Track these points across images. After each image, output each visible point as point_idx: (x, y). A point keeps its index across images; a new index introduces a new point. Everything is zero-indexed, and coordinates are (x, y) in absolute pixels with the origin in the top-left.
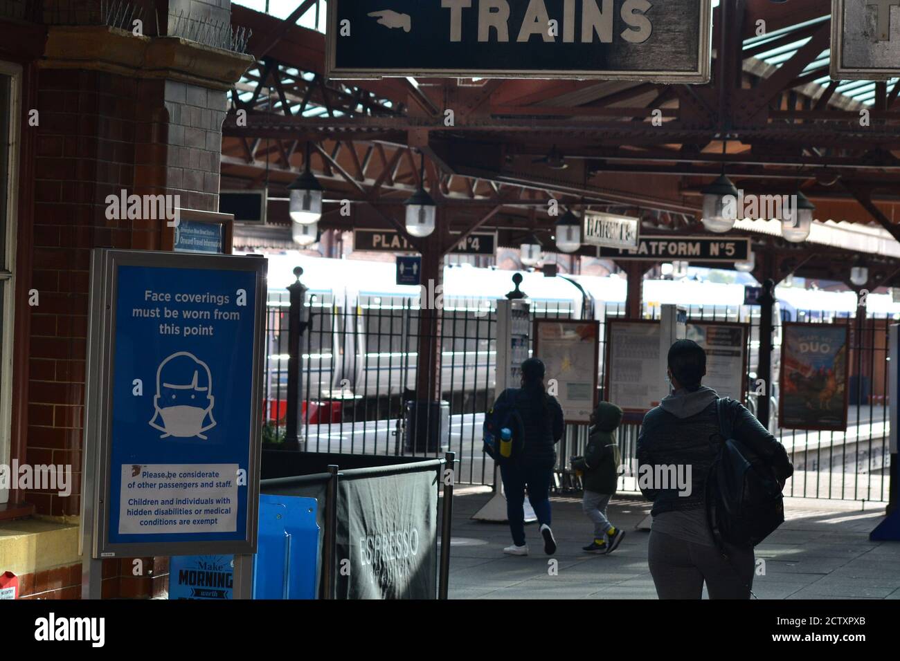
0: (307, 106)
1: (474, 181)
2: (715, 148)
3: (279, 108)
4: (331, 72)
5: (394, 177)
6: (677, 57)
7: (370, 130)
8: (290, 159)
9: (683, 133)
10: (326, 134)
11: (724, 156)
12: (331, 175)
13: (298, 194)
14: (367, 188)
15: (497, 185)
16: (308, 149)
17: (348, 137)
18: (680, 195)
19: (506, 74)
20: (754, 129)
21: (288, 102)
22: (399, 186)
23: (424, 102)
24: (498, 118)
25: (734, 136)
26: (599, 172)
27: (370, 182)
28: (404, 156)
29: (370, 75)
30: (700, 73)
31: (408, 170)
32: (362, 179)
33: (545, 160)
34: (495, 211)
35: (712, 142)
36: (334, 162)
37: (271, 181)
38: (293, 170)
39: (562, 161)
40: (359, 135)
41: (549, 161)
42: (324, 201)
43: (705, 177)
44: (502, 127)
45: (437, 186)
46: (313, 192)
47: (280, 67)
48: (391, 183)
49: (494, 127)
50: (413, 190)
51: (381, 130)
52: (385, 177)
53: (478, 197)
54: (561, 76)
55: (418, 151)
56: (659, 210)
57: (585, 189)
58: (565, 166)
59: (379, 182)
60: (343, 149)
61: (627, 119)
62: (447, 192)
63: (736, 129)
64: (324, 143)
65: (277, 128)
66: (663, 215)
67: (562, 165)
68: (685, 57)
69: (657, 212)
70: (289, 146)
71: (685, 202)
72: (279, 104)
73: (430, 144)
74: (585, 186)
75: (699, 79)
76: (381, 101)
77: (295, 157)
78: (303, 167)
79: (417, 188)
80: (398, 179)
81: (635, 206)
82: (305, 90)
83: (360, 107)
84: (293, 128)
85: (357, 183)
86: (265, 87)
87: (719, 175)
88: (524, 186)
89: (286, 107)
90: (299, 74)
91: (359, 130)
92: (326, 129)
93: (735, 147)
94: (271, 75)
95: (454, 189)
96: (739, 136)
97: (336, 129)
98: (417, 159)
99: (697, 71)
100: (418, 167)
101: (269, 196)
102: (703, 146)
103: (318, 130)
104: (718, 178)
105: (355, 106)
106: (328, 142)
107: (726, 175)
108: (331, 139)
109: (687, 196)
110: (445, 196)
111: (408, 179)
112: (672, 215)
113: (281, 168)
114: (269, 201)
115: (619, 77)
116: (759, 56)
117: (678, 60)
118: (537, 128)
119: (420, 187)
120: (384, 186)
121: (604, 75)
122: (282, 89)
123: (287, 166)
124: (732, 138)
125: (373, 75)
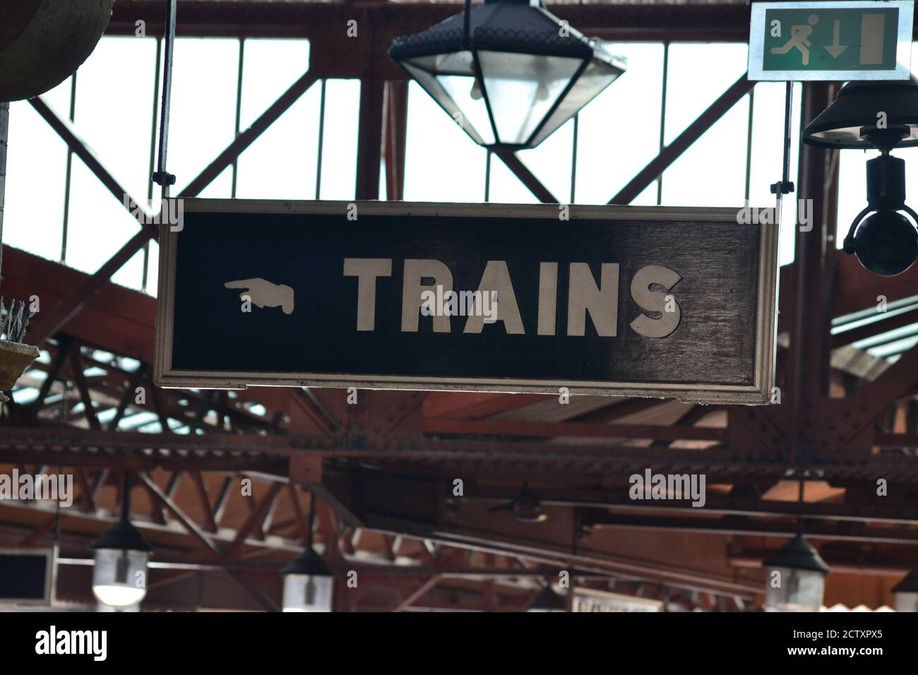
0: (128, 411)
1: (394, 538)
2: (785, 492)
3: (79, 416)
4: (164, 376)
5: (266, 526)
6: (721, 362)
7: (227, 454)
8: (96, 497)
9: (733, 468)
10: (157, 460)
11: (800, 506)
12: (161, 521)
13: (107, 558)
14: (222, 544)
15: (434, 544)
16: (125, 482)
17: (194, 465)
18: (729, 566)
19: (446, 384)
20: (849, 463)
21: (94, 404)
22: (275, 542)
23: (317, 410)
24: (435, 439)
25: (817, 475)
26: (598, 527)
27: (228, 535)
28: (284, 492)
29: (227, 382)
30: (757, 387)
31: (290, 515)
32: (213, 528)
33: (510, 507)
34: (430, 584)
35: (781, 483)
36: (169, 501)
37: (64, 532)
38: (101, 514)
39: (538, 509)
40: (211, 463)
41: (517, 508)
42: (152, 565)
43: (769, 538)
44: (440, 454)
45: (335, 543)
46: (132, 554)
47: (83, 350)
48: (261, 537)
49: (428, 453)
50: (297, 548)
51: (245, 454)
52: (252, 527)
53: (403, 561)
54: (534, 389)
55: (305, 489)
56: (696, 590)
57: (574, 553)
58: (542, 518)
59: (242, 535)
60: (185, 481)
61: (644, 443)
62: (351, 550)
63: (819, 463)
64: (154, 473)
65: (76, 449)
66: (703, 597)
67: (537, 516)
68: (734, 361)
69: (690, 592)
70: (96, 476)
71: (737, 576)
72: (80, 407)
73: (326, 479)
74: (575, 549)
75: (755, 397)
76: (246, 406)
77: (105, 493)
78: (118, 510)
79: (302, 545)
80: (274, 531)
81: (656, 582)
82: (122, 385)
83: (212, 417)
84: (101, 449)
85: (206, 536)
86: (58, 380)
87: (792, 535)
88: (476, 548)
89: (91, 413)
90: (115, 360)
91: (210, 455)
92: (156, 452)
93: (818, 491)
94: (68, 362)
95: (363, 546)
96: (825, 474)
97: (174, 453)
98: (305, 500)
99: (752, 384)
100: (306, 509)
101: (62, 555)
102: (765, 489)
103: (143, 454)
104: (792, 540)
105: (205, 413)
106: (158, 471)
107: (806, 536)
108: (165, 468)
109: (740, 568)
110: (348, 557)
111: (288, 530)
112: (717, 597)
113: (80, 510)
114: (61, 566)
115: (626, 391)
116: (859, 344)
117: (722, 365)
118: (497, 455)
119: (308, 543)
120: (251, 541)
121: (602, 388)
122: (86, 385)
123: (91, 507)
124: (813, 478)
125: (232, 382)
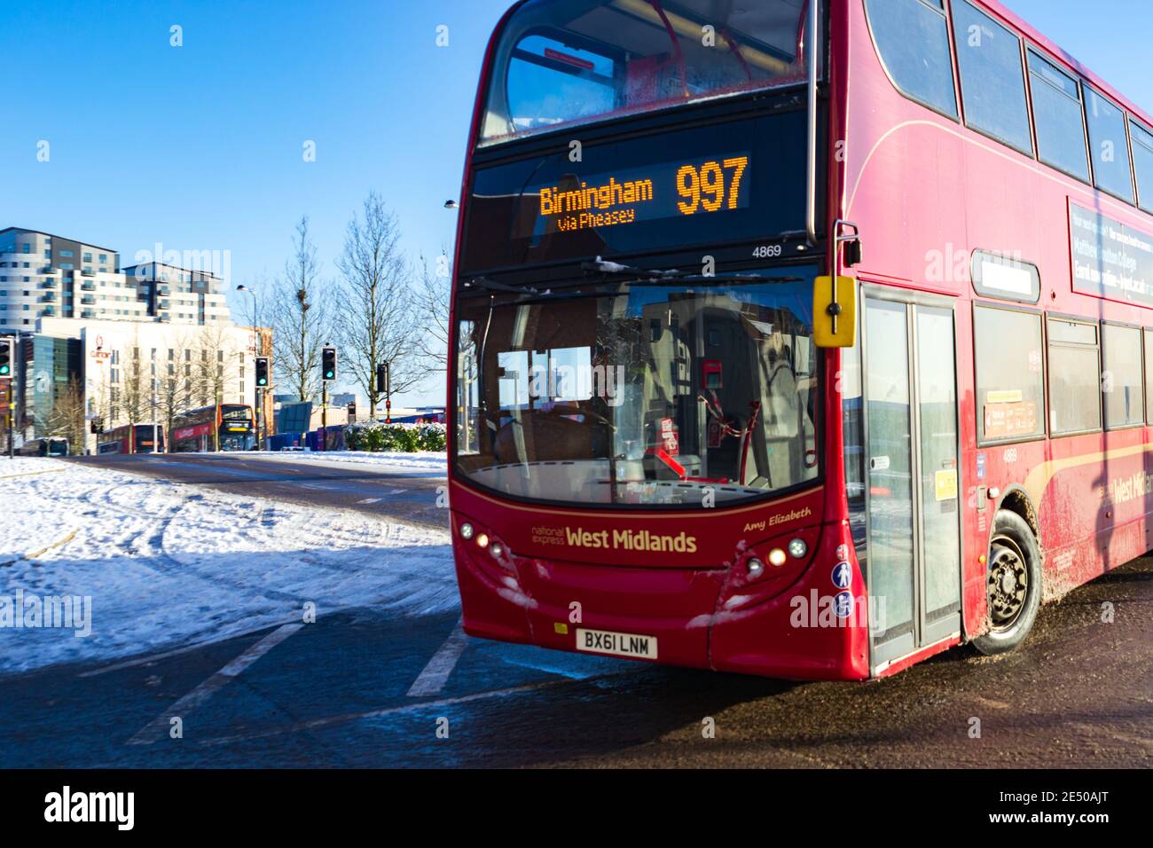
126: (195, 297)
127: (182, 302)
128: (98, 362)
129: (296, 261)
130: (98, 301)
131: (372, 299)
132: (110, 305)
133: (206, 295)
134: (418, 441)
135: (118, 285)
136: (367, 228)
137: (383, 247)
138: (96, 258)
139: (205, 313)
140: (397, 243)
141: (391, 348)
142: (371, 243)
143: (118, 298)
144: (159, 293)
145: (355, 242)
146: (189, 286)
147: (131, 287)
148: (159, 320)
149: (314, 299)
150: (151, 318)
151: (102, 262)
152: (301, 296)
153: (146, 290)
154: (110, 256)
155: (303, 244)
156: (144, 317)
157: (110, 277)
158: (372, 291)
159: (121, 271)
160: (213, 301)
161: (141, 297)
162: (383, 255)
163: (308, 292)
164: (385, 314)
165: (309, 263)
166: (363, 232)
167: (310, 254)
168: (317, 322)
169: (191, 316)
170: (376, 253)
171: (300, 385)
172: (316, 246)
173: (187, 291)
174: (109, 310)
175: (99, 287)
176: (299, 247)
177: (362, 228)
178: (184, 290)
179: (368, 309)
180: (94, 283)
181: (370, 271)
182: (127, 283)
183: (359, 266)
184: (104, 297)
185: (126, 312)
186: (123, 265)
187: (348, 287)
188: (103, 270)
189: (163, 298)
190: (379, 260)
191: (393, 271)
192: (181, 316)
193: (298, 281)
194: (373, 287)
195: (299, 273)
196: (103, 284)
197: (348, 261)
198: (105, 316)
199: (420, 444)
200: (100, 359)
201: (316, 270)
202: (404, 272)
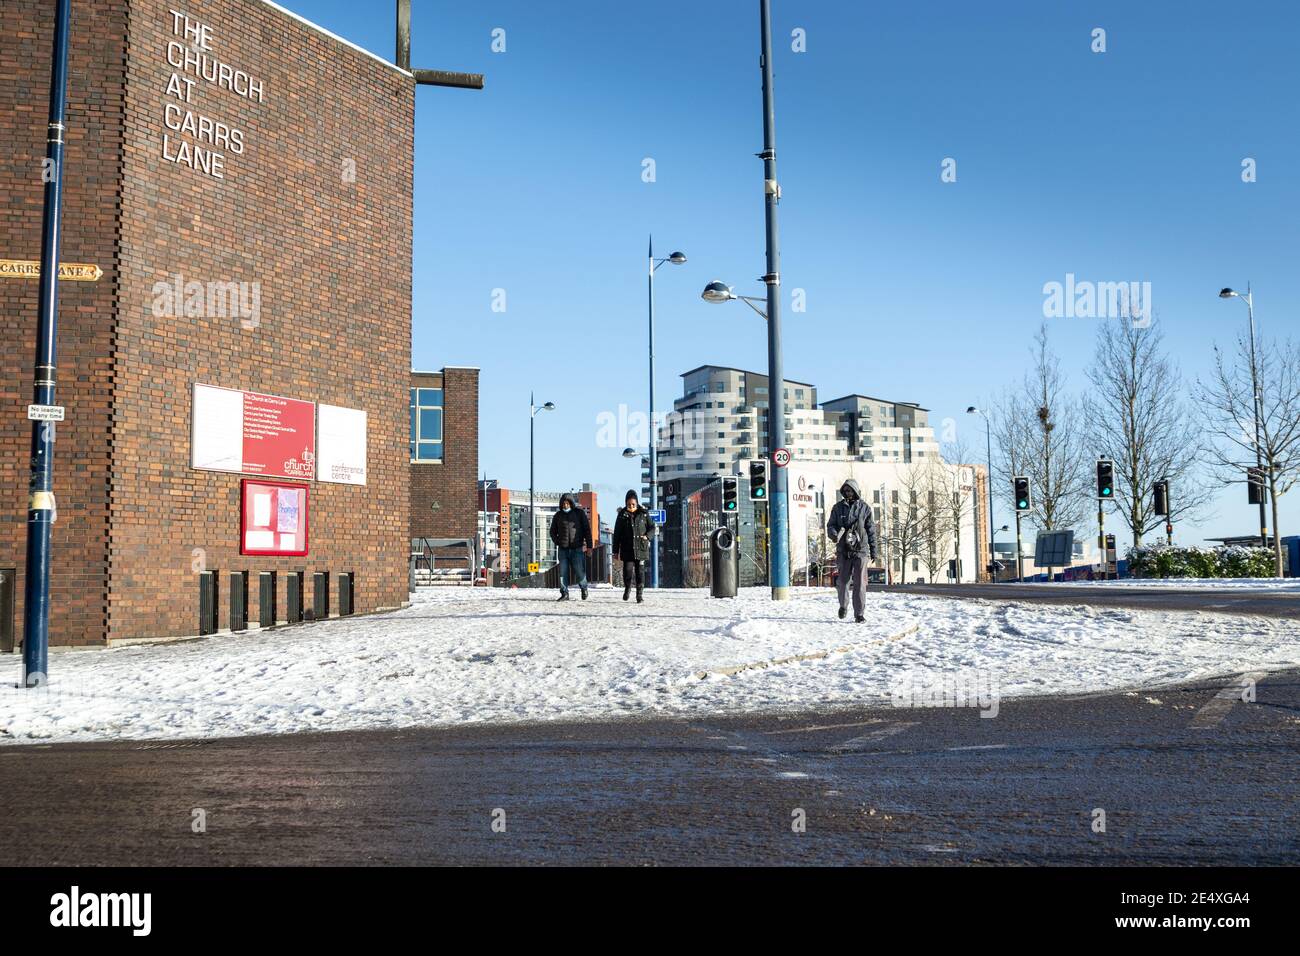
126: (899, 431)
127: (886, 439)
128: (800, 506)
129: (1034, 376)
130: (795, 441)
131: (1131, 413)
132: (808, 444)
133: (912, 429)
134: (1217, 568)
135: (816, 422)
136: (1121, 331)
137: (1141, 352)
138: (792, 394)
139: (912, 450)
140: (1158, 346)
141: (1156, 470)
142: (1127, 349)
143: (816, 437)
144: (861, 430)
145: (1108, 348)
146: (893, 420)
147: (830, 424)
148: (862, 459)
149: (1058, 418)
150: (853, 457)
151: (799, 398)
152: (1043, 414)
153: (846, 426)
154: (807, 391)
155: (1043, 356)
156: (844, 456)
157: (807, 413)
158: (1131, 404)
159: (818, 406)
160: (920, 436)
161: (840, 435)
162: (1141, 361)
163: (1051, 410)
164: (1147, 430)
165: (1050, 377)
166: (1116, 336)
167: (1052, 366)
168: (1063, 443)
169: (896, 453)
170: (1133, 359)
171: (1045, 517)
172: (1058, 357)
173: (891, 426)
174: (809, 449)
175: (796, 426)
176: (1039, 360)
177: (1116, 331)
178: (888, 424)
179: (1127, 426)
180: (792, 421)
181: (1128, 381)
182: (825, 420)
183: (1114, 375)
184: (802, 436)
185: (826, 452)
186: (820, 400)
187: (1101, 401)
188: (800, 407)
189: (865, 434)
190: (1137, 368)
191: (1154, 379)
192: (885, 453)
193: (1040, 398)
194: (1132, 398)
195: (1039, 389)
196: (800, 421)
197: (1101, 370)
198: (804, 456)
199: (1219, 571)
200: (803, 502)
201: (1060, 383)
202: (1169, 379)
